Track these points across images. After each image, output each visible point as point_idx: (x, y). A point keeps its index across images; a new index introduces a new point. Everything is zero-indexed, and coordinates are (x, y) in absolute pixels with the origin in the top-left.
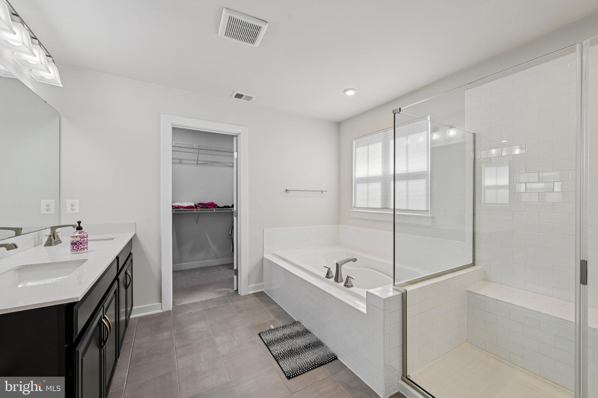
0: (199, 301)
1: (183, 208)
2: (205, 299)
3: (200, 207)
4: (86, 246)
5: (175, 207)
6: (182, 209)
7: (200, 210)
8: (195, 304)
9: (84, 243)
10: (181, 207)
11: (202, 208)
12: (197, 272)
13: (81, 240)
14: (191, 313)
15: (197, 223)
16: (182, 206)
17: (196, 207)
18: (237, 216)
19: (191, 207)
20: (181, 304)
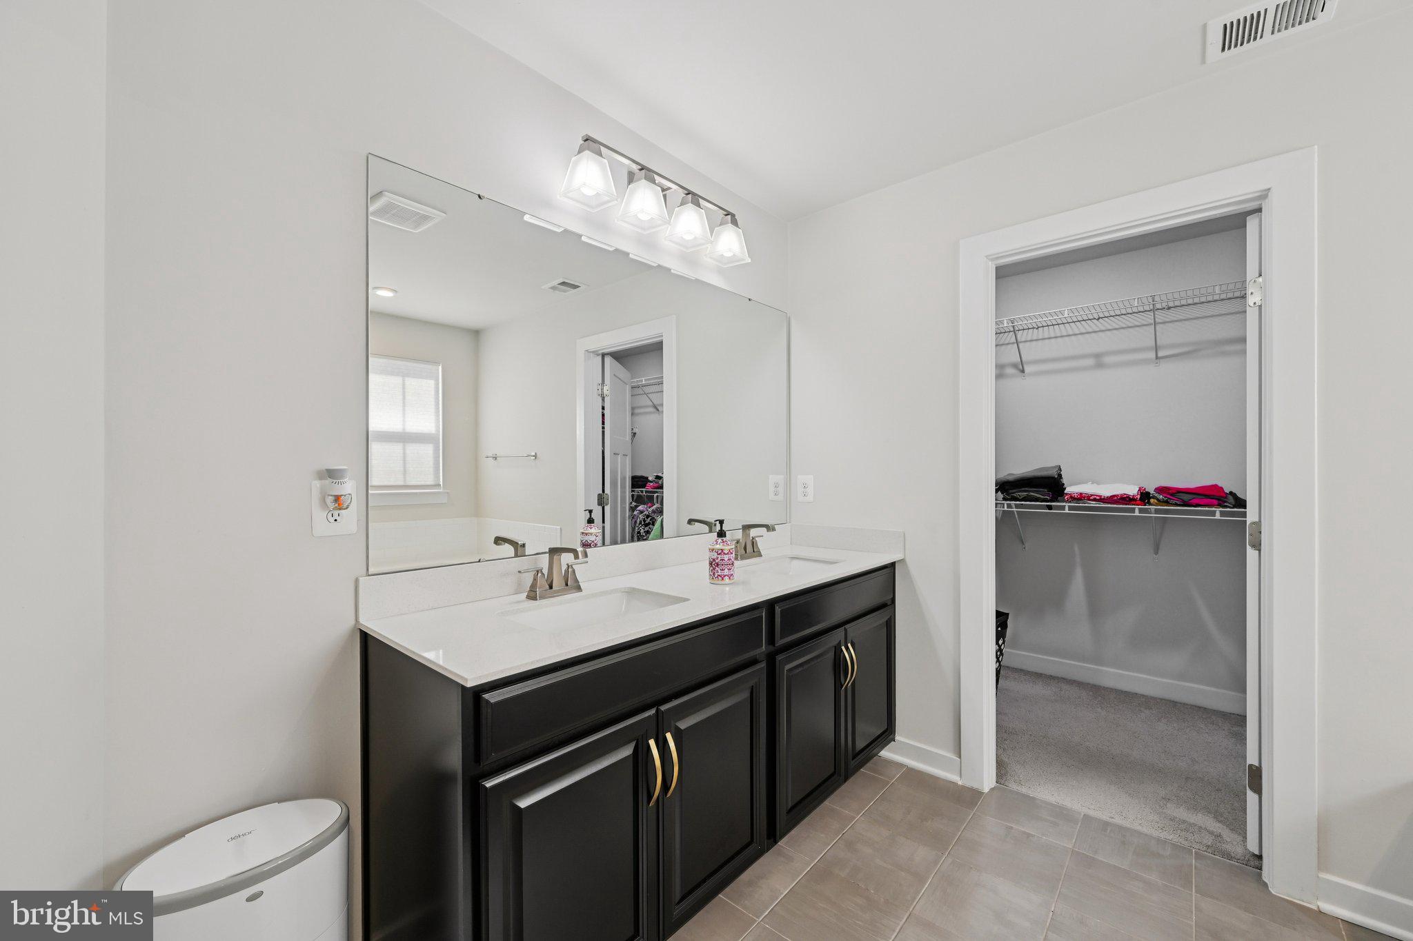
0: (1085, 811)
1: (1095, 500)
2: (1104, 817)
3: (1158, 500)
4: (726, 572)
5: (1071, 497)
6: (1093, 504)
7: (1157, 511)
8: (1062, 814)
9: (722, 565)
10: (1089, 498)
11: (1167, 503)
12: (1147, 712)
13: (717, 558)
14: (1029, 835)
15: (1156, 553)
16: (1092, 495)
17: (1145, 497)
18: (1257, 546)
19: (1125, 499)
20: (1024, 790)
